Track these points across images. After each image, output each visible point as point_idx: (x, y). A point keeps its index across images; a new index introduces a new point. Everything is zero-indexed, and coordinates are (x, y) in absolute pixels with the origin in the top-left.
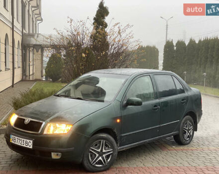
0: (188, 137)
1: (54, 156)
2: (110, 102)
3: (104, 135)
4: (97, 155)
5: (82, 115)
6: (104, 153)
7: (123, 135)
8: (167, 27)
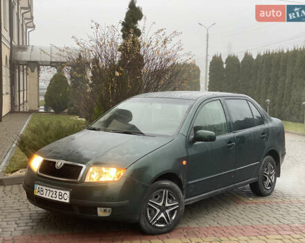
0: (270, 185)
1: (101, 213)
2: (172, 136)
3: (167, 183)
4: (158, 211)
5: (137, 155)
6: (168, 208)
7: (190, 182)
8: (208, 38)
